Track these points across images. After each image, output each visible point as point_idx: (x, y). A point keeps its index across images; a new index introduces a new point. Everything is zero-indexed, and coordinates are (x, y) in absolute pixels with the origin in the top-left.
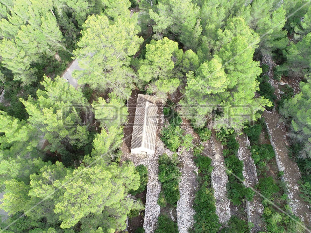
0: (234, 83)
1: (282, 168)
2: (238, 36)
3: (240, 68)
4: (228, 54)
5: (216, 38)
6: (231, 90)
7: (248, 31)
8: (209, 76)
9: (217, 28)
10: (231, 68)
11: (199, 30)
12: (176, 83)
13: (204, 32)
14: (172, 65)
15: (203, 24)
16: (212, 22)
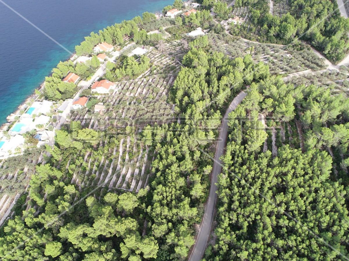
0: (287, 110)
1: (299, 132)
2: (289, 100)
3: (289, 107)
4: (286, 103)
5: (283, 99)
6: (287, 112)
7: (292, 98)
8: (282, 107)
9: (283, 97)
10: (287, 106)
11: (278, 96)
12: (273, 109)
13: (279, 97)
14: (272, 105)
15: (279, 95)
16: (282, 95)
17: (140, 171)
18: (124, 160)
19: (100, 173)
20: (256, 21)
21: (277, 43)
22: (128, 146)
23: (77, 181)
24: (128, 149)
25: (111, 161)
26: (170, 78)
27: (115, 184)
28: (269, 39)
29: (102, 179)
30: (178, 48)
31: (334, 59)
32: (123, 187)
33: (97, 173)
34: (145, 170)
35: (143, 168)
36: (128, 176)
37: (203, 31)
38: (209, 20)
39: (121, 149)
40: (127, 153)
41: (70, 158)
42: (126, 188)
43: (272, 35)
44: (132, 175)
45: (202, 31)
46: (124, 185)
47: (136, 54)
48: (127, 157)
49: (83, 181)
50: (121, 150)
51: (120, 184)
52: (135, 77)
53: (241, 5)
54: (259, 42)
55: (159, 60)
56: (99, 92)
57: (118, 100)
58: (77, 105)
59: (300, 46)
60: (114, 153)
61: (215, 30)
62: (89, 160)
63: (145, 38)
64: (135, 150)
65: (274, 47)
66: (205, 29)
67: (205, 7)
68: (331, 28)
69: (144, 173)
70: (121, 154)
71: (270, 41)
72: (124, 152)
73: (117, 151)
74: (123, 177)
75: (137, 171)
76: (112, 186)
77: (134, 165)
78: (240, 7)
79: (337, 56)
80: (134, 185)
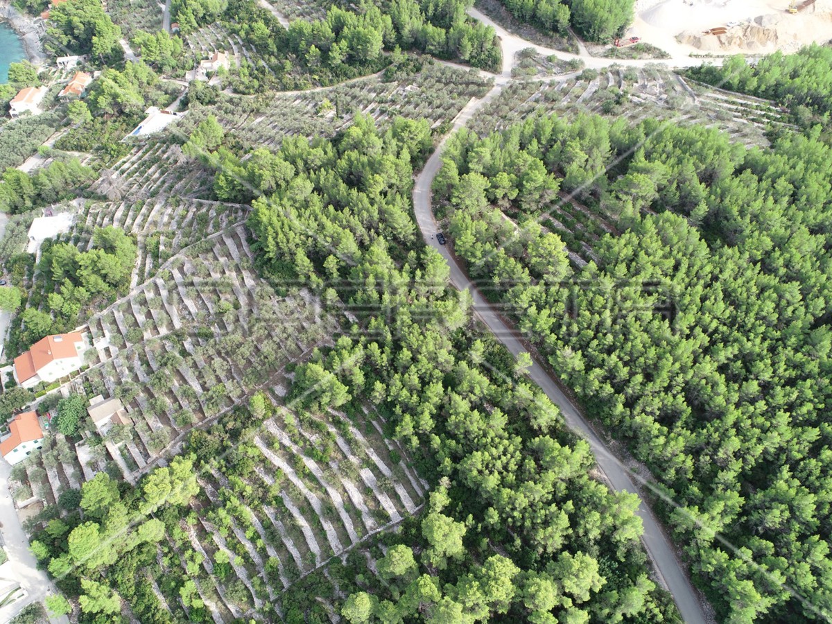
14: (510, 184)
17: (375, 469)
18: (310, 476)
19: (281, 547)
20: (273, 47)
21: (360, 74)
22: (287, 442)
23: (233, 611)
24: (295, 449)
25: (279, 500)
26: (223, 243)
27: (344, 537)
28: (338, 73)
29: (299, 555)
30: (155, 173)
31: (490, 63)
32: (372, 529)
33: (271, 552)
34: (383, 459)
35: (375, 458)
36: (357, 498)
37: (168, 113)
38: (153, 84)
39: (276, 458)
40: (302, 456)
41: (151, 580)
42: (380, 525)
43: (339, 62)
44: (366, 490)
45: (163, 112)
46: (369, 522)
47: (49, 236)
48: (311, 465)
49: (250, 597)
50: (278, 461)
51: (355, 527)
52: (121, 289)
53: (195, 25)
54: (322, 86)
55: (139, 220)
56: (51, 379)
57: (137, 363)
58: (19, 447)
59: (412, 63)
60: (268, 480)
61: (198, 99)
62: (212, 542)
63: (33, 188)
64: (315, 438)
65: (365, 84)
66: (166, 105)
67: (106, 57)
68: (436, 10)
69: (388, 465)
70: (287, 469)
71: (346, 74)
72: (292, 459)
73: (272, 471)
74: (347, 511)
75: (367, 474)
76: (340, 547)
77: (347, 470)
78: (196, 29)
79: (490, 56)
80: (391, 504)
